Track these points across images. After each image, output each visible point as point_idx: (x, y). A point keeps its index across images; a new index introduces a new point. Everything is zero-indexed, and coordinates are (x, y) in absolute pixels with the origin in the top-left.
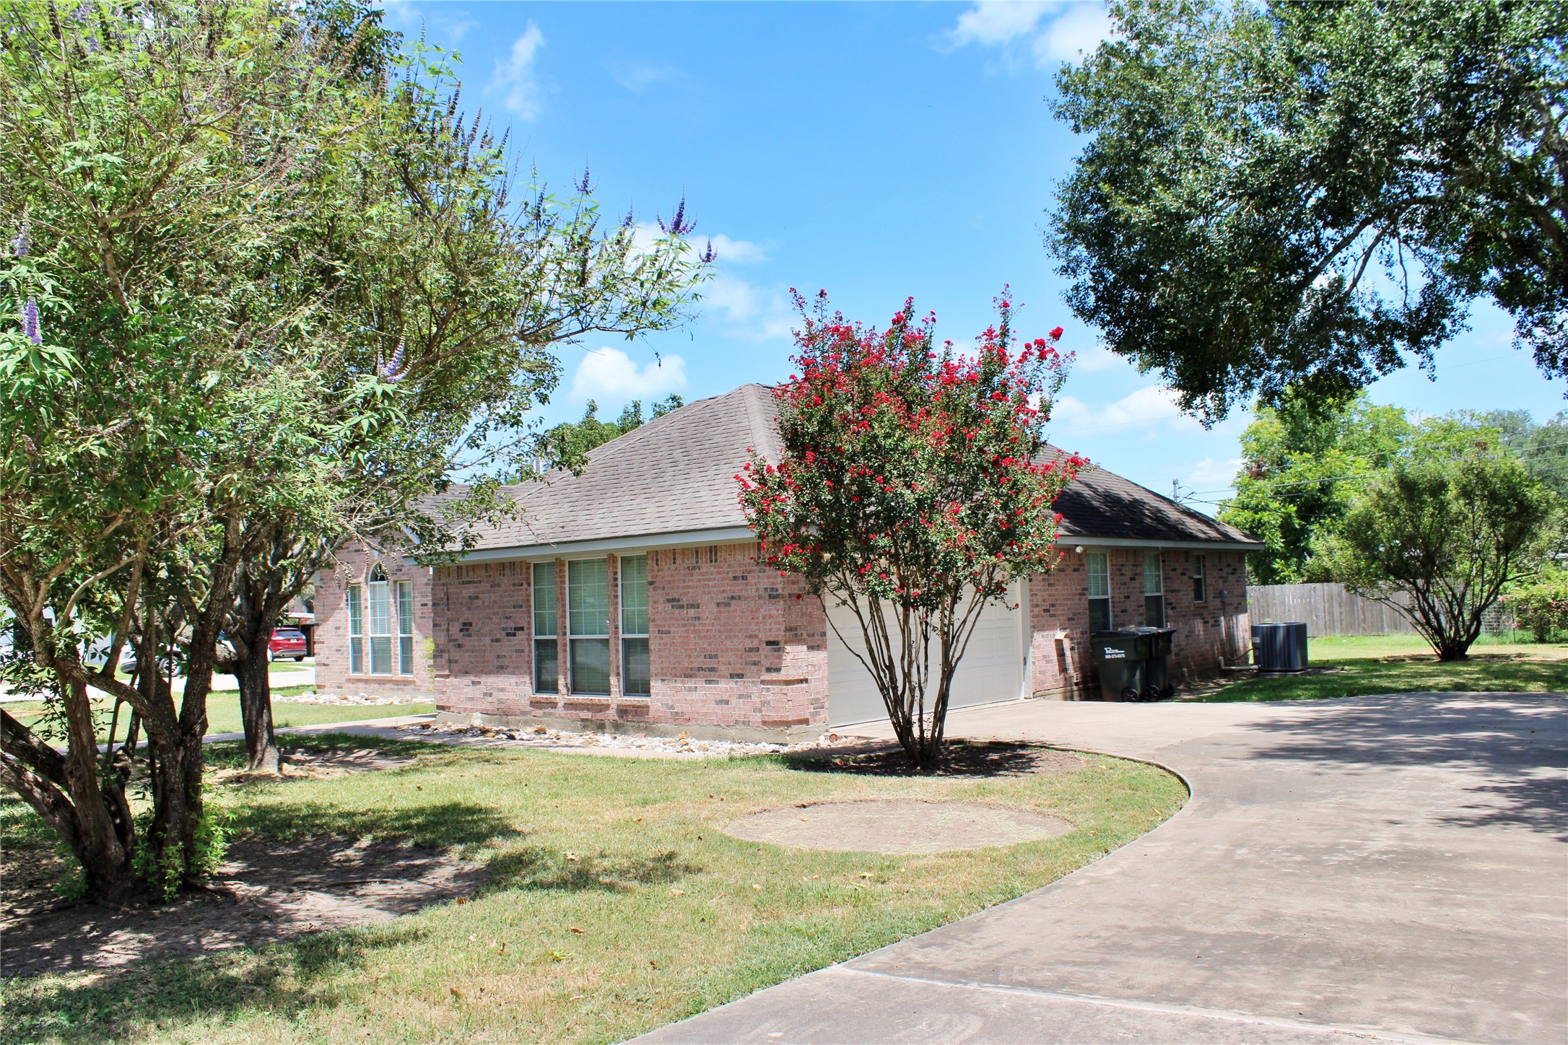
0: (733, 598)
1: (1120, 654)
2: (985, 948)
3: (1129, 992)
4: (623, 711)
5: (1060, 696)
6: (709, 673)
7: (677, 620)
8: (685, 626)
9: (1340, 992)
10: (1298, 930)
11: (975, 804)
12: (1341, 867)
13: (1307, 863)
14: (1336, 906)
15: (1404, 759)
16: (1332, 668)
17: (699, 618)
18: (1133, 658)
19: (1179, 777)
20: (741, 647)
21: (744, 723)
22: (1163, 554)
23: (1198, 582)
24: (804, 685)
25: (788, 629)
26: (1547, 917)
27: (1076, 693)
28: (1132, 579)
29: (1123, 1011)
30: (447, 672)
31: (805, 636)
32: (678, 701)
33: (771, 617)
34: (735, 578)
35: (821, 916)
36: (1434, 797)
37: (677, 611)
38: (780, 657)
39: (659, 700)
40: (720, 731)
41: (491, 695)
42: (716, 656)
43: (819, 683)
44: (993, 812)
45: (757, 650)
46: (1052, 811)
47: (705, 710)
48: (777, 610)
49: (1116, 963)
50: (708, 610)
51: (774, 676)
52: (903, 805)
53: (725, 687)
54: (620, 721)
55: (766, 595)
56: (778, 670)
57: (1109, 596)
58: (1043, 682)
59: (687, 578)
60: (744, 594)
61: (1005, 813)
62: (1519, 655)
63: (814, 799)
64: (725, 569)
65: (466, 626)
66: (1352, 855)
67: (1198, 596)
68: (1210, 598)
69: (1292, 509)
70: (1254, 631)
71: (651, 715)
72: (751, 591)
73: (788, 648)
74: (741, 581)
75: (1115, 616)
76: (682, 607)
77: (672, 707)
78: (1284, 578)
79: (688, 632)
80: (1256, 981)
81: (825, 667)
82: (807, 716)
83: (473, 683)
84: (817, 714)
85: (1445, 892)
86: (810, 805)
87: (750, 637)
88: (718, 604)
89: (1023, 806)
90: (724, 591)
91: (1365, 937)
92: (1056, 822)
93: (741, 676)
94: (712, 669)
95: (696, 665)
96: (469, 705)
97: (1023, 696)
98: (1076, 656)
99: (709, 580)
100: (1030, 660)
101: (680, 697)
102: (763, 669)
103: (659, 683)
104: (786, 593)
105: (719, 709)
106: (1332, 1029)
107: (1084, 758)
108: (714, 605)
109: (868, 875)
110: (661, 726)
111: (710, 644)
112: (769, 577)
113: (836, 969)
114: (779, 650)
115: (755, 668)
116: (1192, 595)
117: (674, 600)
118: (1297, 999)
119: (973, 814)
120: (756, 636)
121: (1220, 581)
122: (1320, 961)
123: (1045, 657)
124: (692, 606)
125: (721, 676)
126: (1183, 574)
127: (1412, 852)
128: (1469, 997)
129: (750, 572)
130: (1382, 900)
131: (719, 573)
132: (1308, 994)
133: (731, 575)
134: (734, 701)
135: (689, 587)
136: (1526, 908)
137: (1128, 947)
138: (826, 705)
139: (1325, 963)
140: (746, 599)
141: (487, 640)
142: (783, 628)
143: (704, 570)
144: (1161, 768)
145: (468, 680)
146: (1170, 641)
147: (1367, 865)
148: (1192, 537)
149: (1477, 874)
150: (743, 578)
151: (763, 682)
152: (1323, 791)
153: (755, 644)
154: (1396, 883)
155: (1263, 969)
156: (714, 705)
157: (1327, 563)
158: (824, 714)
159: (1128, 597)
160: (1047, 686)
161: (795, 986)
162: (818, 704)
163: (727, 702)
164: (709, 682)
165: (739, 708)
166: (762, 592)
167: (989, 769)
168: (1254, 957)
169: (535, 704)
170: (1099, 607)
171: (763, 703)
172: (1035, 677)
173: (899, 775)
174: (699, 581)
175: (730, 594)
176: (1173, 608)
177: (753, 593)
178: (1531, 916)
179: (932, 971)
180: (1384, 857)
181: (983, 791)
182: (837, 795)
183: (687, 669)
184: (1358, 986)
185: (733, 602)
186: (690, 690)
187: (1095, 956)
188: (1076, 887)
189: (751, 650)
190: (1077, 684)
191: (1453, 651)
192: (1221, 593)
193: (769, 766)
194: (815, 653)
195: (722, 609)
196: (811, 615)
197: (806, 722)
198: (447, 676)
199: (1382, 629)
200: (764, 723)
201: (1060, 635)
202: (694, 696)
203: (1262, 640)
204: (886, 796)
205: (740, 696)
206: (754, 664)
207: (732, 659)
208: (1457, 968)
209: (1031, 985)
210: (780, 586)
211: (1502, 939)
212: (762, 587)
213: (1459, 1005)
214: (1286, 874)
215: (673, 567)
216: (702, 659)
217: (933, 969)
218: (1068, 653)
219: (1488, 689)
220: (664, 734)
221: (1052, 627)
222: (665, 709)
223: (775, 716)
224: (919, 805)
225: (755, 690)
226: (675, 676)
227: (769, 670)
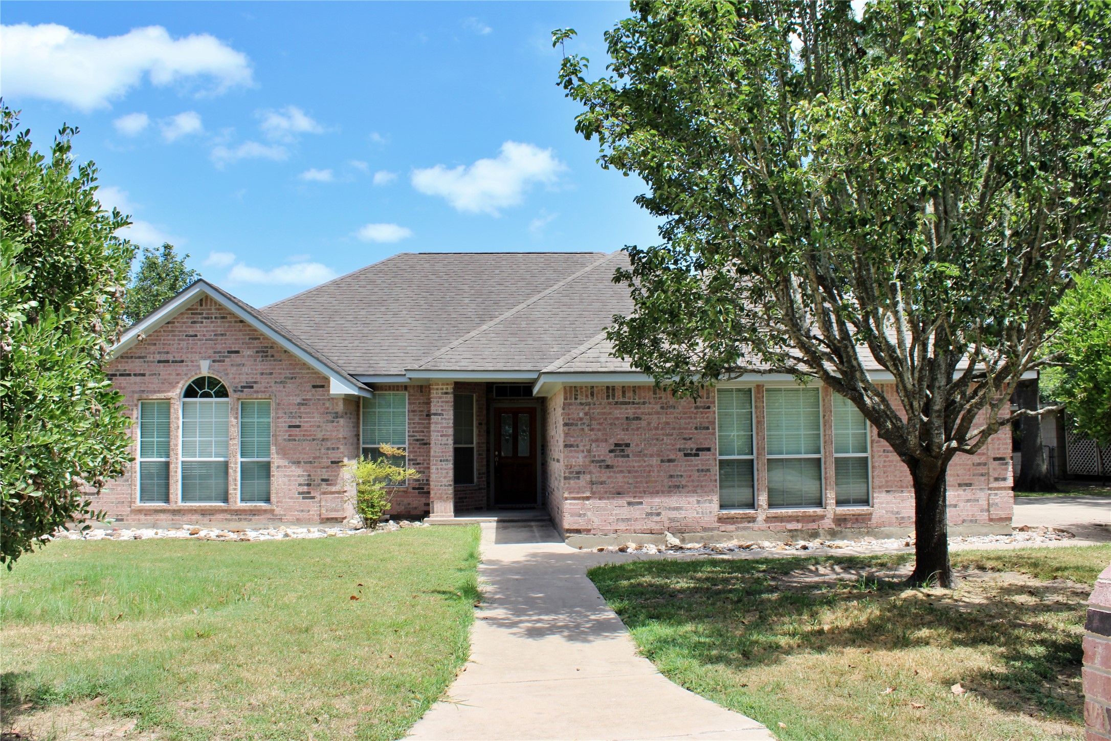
4: (840, 520)
20: (969, 462)
21: (971, 521)
30: (588, 494)
32: (904, 507)
33: (999, 439)
38: (1006, 470)
39: (883, 508)
41: (658, 514)
45: (985, 464)
48: (1005, 434)
51: (1002, 484)
54: (836, 529)
56: (1006, 479)
65: (620, 448)
71: (874, 521)
77: (897, 513)
83: (629, 504)
87: (979, 454)
93: (969, 485)
96: (622, 526)
102: (991, 479)
103: (884, 495)
110: (886, 529)
114: (1007, 464)
115: (984, 478)
120: (984, 454)
134: (961, 504)
141: (655, 461)
142: (1011, 447)
145: (623, 502)
151: (990, 489)
153: (983, 459)
165: (966, 511)
169: (721, 520)
171: (990, 505)
189: (979, 464)
198: (588, 498)
200: (991, 520)
205: (968, 501)
206: (983, 475)
207: (960, 472)
222: (890, 515)
223: (1001, 514)
225: (982, 495)
227: (996, 479)
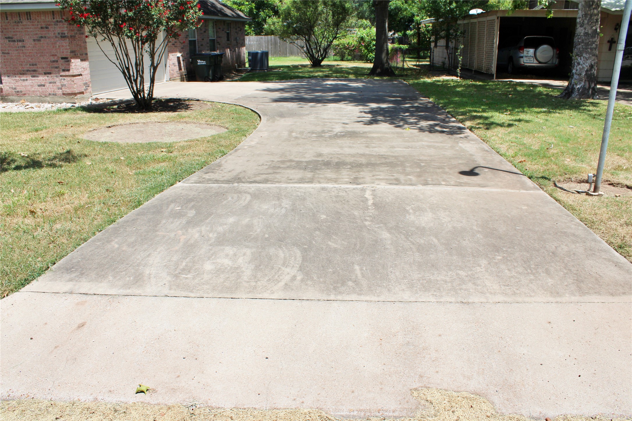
0: (42, 37)
1: (204, 63)
2: (229, 172)
3: (291, 181)
5: (179, 80)
6: (34, 72)
7: (12, 47)
8: (17, 50)
9: (357, 175)
10: (331, 158)
11: (179, 122)
12: (330, 137)
13: (319, 137)
14: (337, 150)
15: (326, 101)
16: (276, 69)
17: (24, 47)
18: (209, 64)
19: (251, 109)
20: (48, 60)
21: (53, 94)
22: (216, 22)
23: (228, 34)
24: (81, 77)
25: (72, 52)
26: (401, 149)
27: (185, 79)
28: (205, 32)
29: (295, 187)
31: (79, 55)
32: (18, 86)
33: (63, 46)
34: (42, 28)
35: (158, 166)
36: (345, 114)
37: (12, 43)
38: (69, 65)
39: (7, 86)
40: (42, 99)
42: (36, 65)
43: (87, 76)
44: (188, 125)
45: (57, 61)
46: (214, 123)
47: (33, 89)
48: (66, 43)
49: (280, 173)
50: (29, 43)
51: (67, 73)
52: (150, 124)
53: (42, 79)
55: (59, 36)
56: (69, 70)
57: (196, 39)
58: (173, 74)
59: (15, 27)
60: (48, 35)
61: (194, 125)
62: (338, 65)
63: (113, 124)
64: (36, 23)
66: (331, 133)
67: (228, 40)
68: (232, 41)
69: (254, 5)
70: (249, 53)
71: (4, 92)
72: (51, 34)
73: (73, 60)
74: (45, 29)
75: (199, 47)
76: (15, 41)
77: (15, 89)
78: (248, 33)
79: (19, 53)
80: (329, 174)
81: (88, 69)
82: (83, 91)
84: (87, 89)
85: (368, 144)
86: (112, 126)
87: (53, 55)
88: (34, 40)
89: (201, 122)
90: (36, 34)
91: (353, 159)
92: (217, 127)
93: (50, 73)
94: (35, 71)
95: (26, 69)
97: (165, 80)
98: (185, 63)
99: (28, 28)
100: (168, 65)
101: (19, 83)
102: (61, 70)
103: (7, 78)
104: (69, 35)
105: (40, 89)
106: (363, 186)
107: (209, 103)
108: (32, 41)
109: (164, 150)
110: (10, 97)
111: (32, 59)
112: (60, 28)
113: (178, 184)
114: (68, 61)
115: (57, 70)
116: (226, 39)
117: (9, 38)
118: (346, 178)
119: (180, 126)
120: (56, 55)
121: (236, 34)
122: (344, 167)
123: (173, 64)
124: (20, 41)
125: (39, 74)
126: (223, 30)
127: (349, 132)
128: (394, 173)
129: (49, 25)
130: (350, 147)
131: (33, 25)
132: (348, 177)
133: (39, 26)
134: (47, 85)
135: (17, 31)
136: (393, 147)
137: (279, 167)
138: (90, 85)
139: (346, 167)
140: (49, 38)
142: (69, 51)
143: (24, 23)
144: (241, 106)
146: (222, 58)
147: (337, 136)
148: (226, 15)
149: (373, 138)
150: (46, 28)
151: (61, 76)
152: (307, 113)
153: (56, 58)
154: (352, 142)
155: (329, 170)
156: (37, 87)
157: (273, 27)
158: (90, 89)
159: (203, 39)
160: (175, 76)
161: (169, 192)
162: (87, 85)
163: (44, 86)
164: (34, 77)
165: (50, 88)
166: (57, 35)
167: (174, 109)
168: (323, 167)
170: (192, 43)
171: (62, 86)
172: (170, 72)
173: (142, 113)
174: (22, 29)
175: (40, 36)
176: (219, 44)
177: (52, 35)
178: (396, 149)
179: (217, 181)
180: (342, 134)
181: (181, 117)
182: (121, 121)
183: (21, 71)
184: (361, 173)
185: (42, 39)
186: (24, 80)
187: (271, 171)
188: (245, 149)
189: (54, 61)
190: (185, 75)
191: (316, 63)
192: (236, 38)
193: (80, 112)
194: (84, 62)
195: (37, 42)
196: (80, 46)
197: (82, 93)
199: (286, 54)
200: (64, 94)
201: (179, 55)
202: (26, 83)
203: (252, 57)
204: (142, 121)
205: (50, 83)
206: (56, 68)
207: (45, 66)
208: (385, 166)
209: (255, 182)
210: (66, 32)
211: (393, 156)
212: (56, 32)
213: (392, 176)
214: (314, 141)
215: (6, 21)
216: (28, 66)
217: (216, 180)
218: (182, 62)
219: (336, 77)
220: (12, 101)
221: (176, 52)
222: (11, 90)
223: (69, 91)
224: (157, 124)
225: (57, 80)
226: (15, 74)
227: (64, 70)
